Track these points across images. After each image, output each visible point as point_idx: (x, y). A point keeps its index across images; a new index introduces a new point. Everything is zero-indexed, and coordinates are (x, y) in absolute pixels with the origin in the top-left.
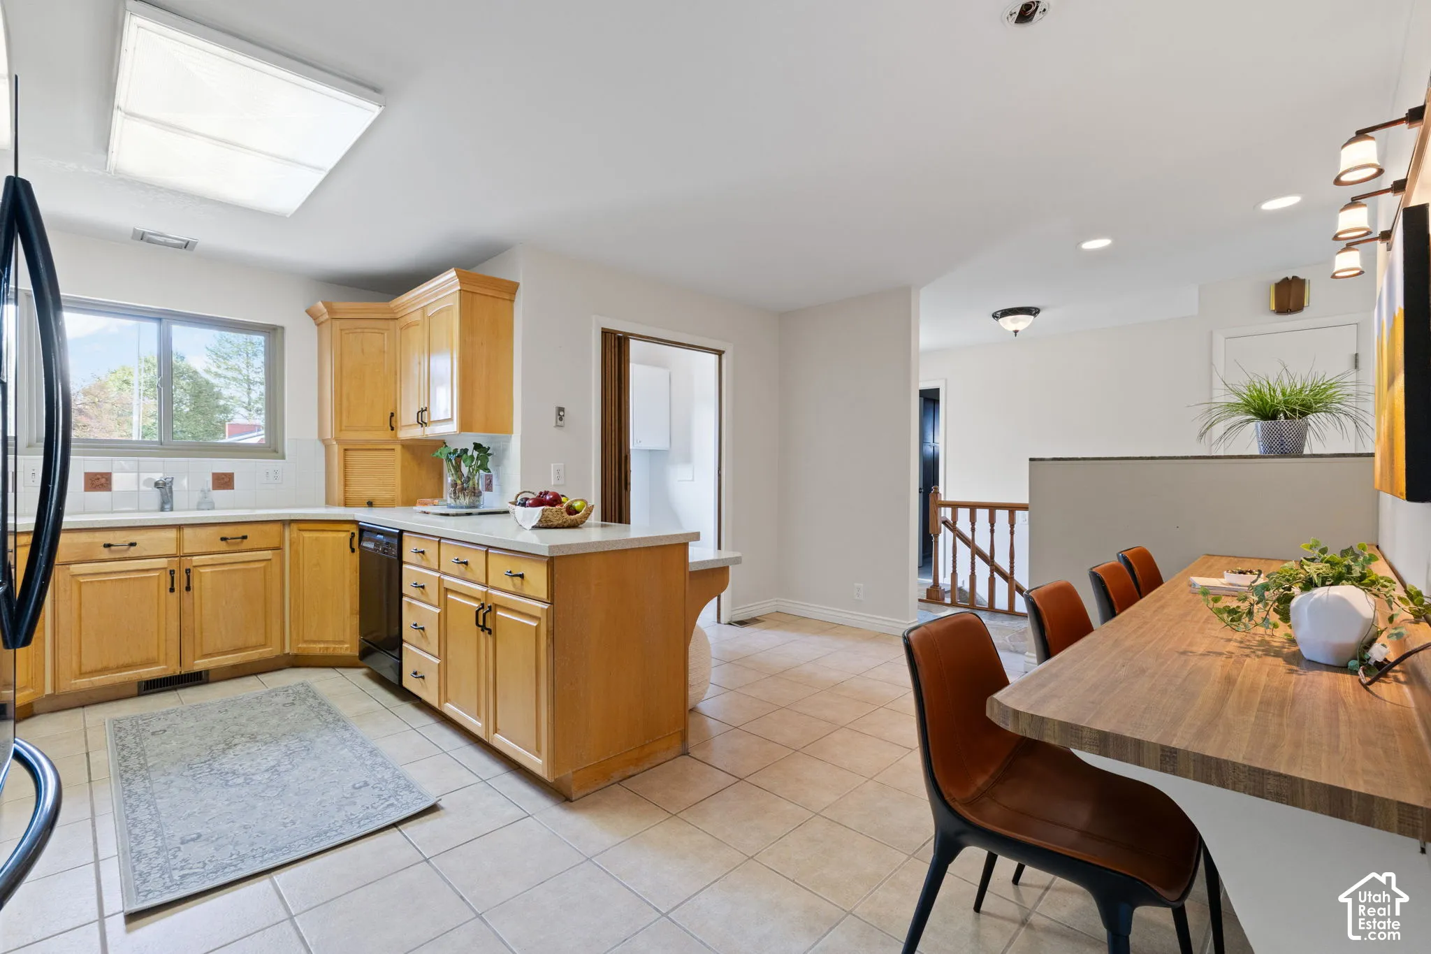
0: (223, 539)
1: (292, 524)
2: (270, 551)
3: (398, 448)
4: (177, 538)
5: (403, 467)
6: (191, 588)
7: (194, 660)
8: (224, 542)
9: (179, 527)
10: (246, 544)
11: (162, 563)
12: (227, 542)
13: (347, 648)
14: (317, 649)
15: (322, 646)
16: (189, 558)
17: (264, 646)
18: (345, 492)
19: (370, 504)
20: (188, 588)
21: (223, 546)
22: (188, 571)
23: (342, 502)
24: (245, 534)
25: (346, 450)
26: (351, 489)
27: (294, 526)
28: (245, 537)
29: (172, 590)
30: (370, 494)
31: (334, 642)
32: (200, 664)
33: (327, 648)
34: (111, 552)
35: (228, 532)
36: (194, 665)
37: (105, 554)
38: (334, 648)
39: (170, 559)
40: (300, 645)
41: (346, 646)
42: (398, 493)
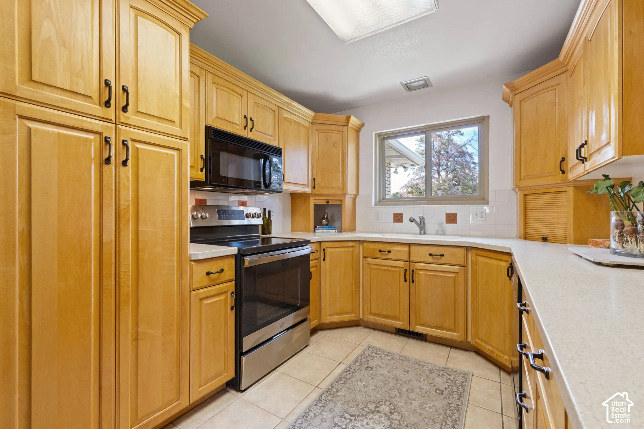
0: (431, 255)
1: (472, 250)
2: (458, 267)
3: (571, 190)
4: (408, 251)
5: (575, 208)
6: (415, 281)
7: (416, 325)
8: (431, 257)
9: (409, 245)
10: (443, 260)
11: (401, 264)
12: (433, 257)
13: (506, 360)
14: (487, 348)
15: (490, 348)
16: (414, 263)
17: (454, 331)
18: (525, 228)
19: (545, 239)
20: (413, 282)
21: (430, 259)
22: (413, 271)
23: (523, 236)
24: (442, 253)
25: (526, 195)
26: (530, 226)
27: (474, 252)
28: (442, 255)
29: (406, 281)
30: (545, 231)
31: (497, 349)
32: (419, 329)
33: (493, 352)
34: (381, 254)
35: (433, 250)
36: (415, 328)
37: (379, 255)
38: (497, 355)
39: (405, 262)
40: (476, 340)
41: (506, 357)
42: (570, 231)
